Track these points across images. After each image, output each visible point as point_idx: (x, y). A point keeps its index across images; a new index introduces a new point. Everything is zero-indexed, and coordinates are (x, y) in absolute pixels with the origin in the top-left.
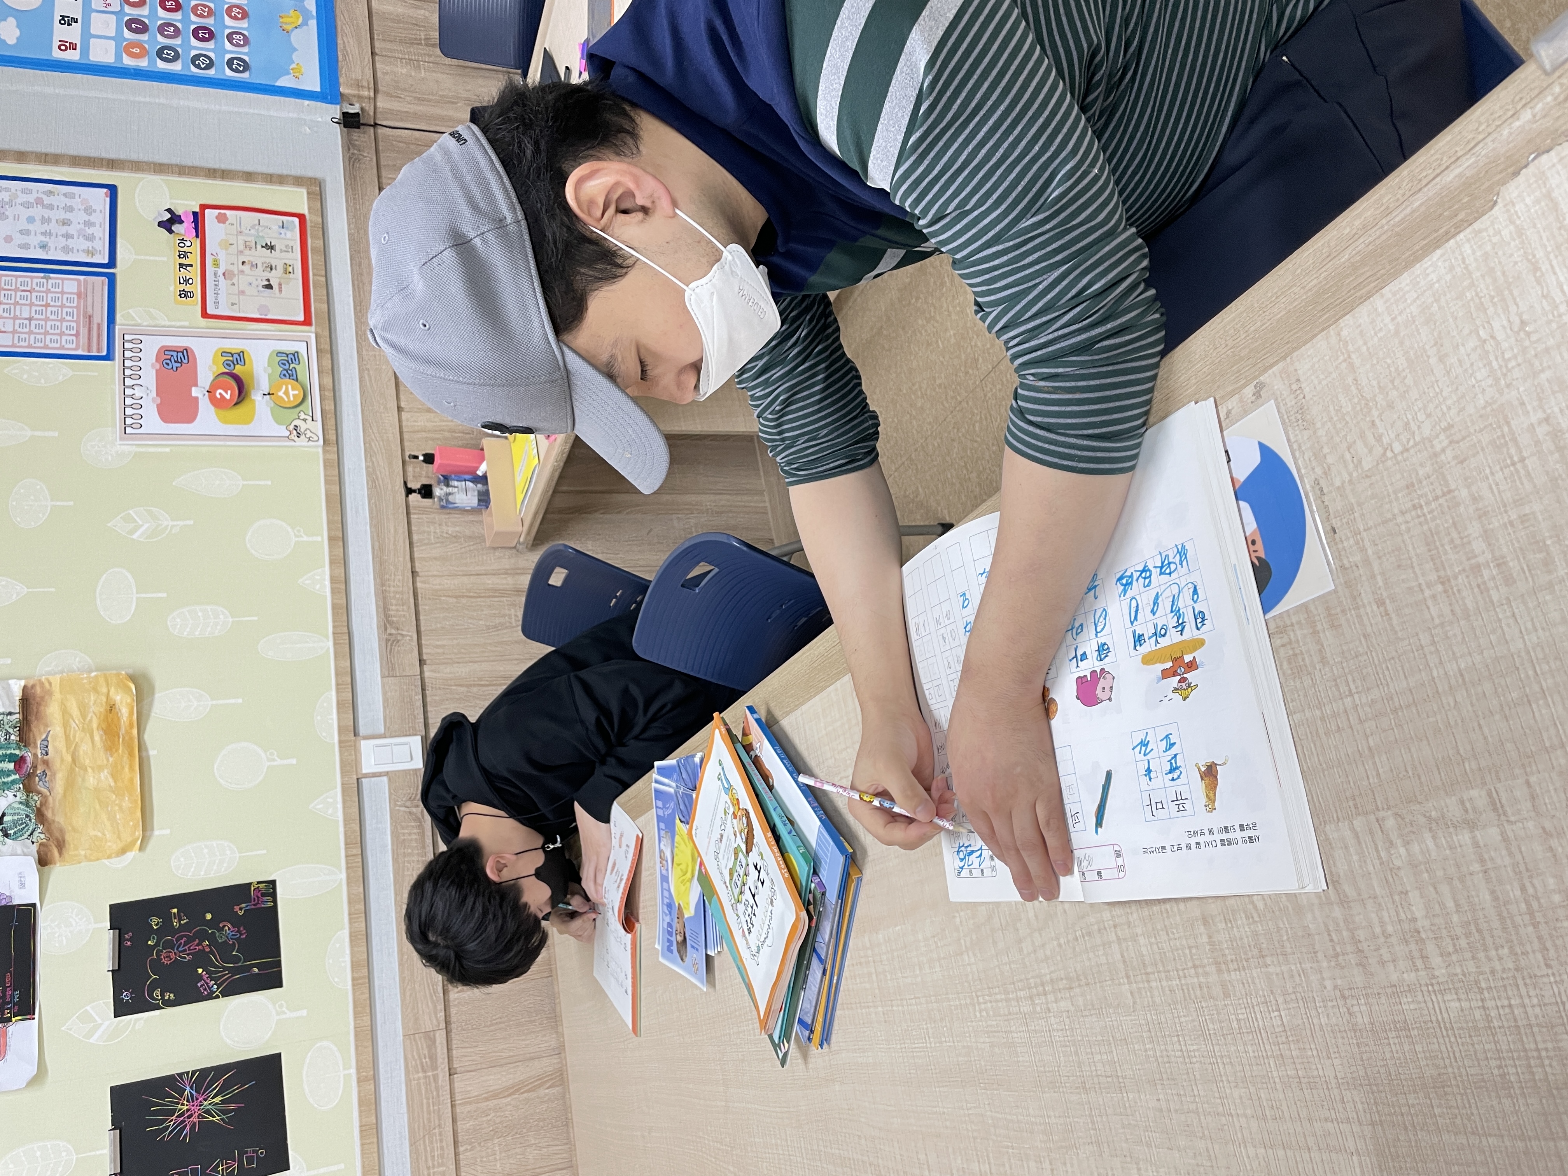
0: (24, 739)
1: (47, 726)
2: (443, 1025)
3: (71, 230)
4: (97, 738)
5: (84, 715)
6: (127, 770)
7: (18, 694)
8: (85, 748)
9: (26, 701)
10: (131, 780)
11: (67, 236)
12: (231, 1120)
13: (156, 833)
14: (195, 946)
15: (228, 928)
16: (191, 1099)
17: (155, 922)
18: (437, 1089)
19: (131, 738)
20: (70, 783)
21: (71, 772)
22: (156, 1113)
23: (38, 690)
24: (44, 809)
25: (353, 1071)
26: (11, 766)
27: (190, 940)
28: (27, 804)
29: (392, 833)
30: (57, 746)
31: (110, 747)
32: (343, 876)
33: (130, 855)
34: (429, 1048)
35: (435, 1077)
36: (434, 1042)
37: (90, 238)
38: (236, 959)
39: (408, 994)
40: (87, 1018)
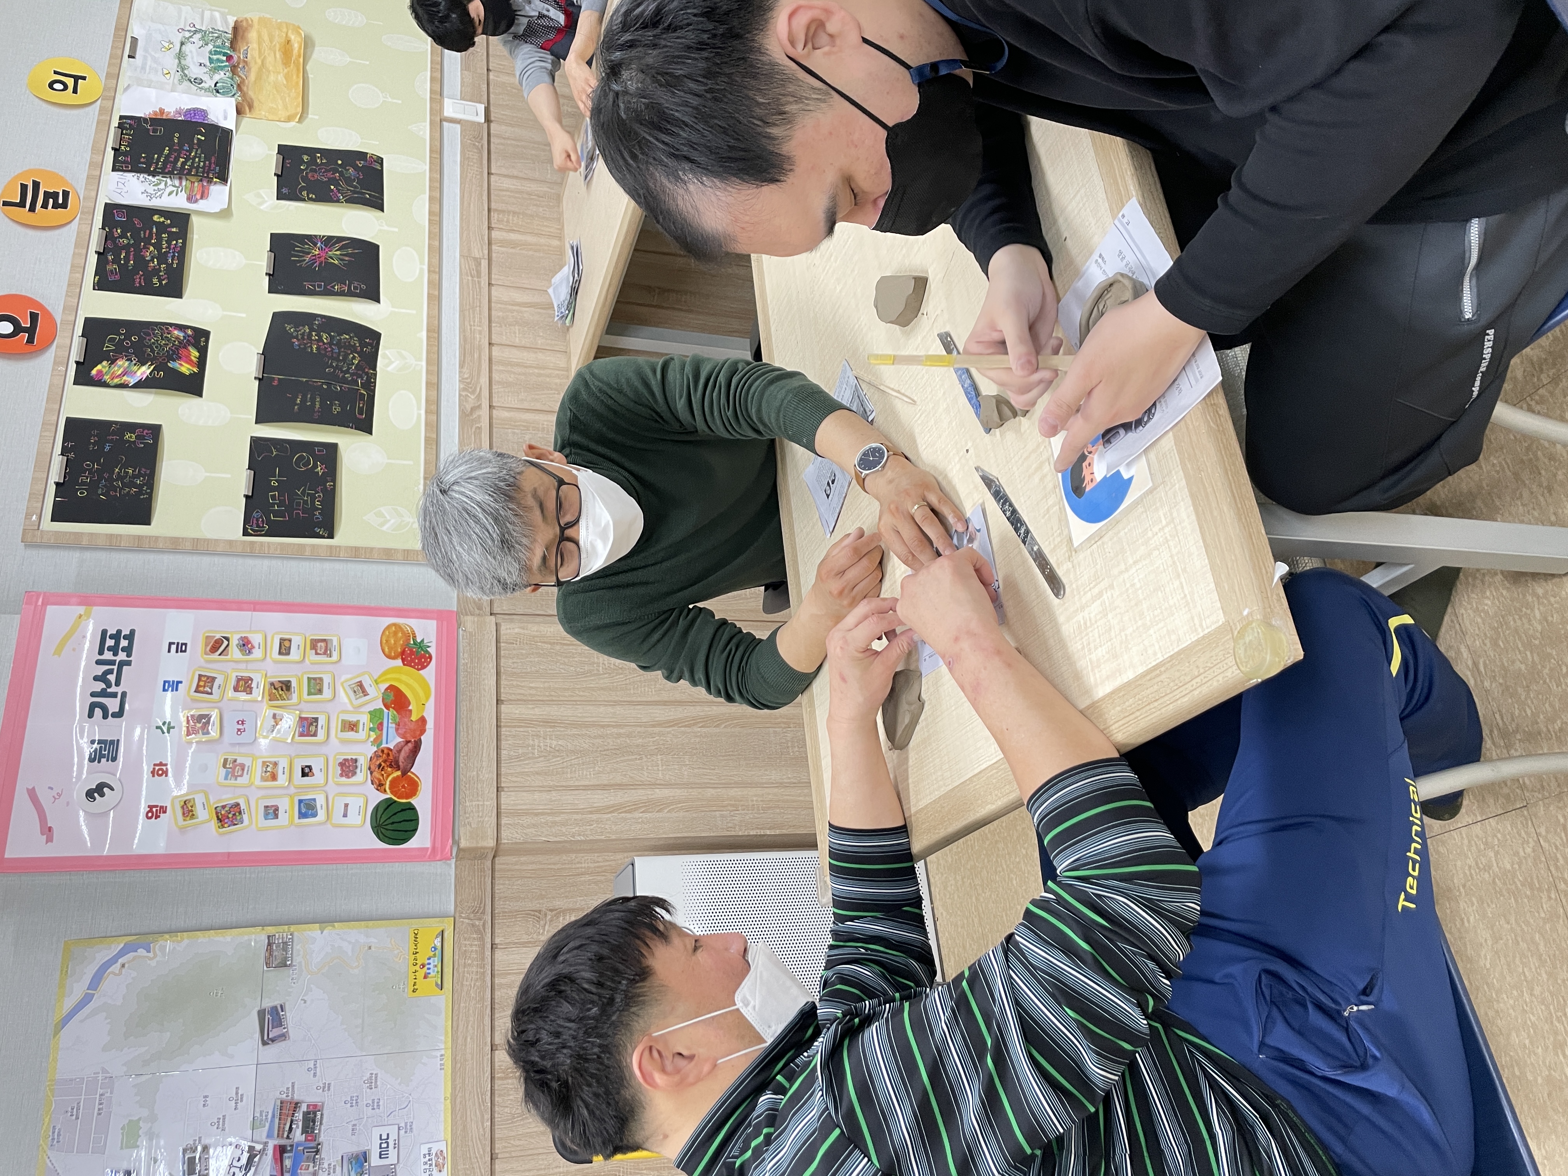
0: (233, 47)
1: (247, 43)
2: (486, 257)
4: (278, 56)
5: (271, 41)
6: (295, 77)
7: (232, 24)
8: (270, 59)
9: (236, 29)
10: (297, 83)
12: (345, 265)
13: (310, 116)
14: (330, 175)
15: (351, 170)
16: (321, 249)
17: (305, 158)
18: (480, 288)
19: (299, 63)
20: (259, 77)
21: (260, 69)
22: (298, 251)
23: (244, 24)
24: (242, 86)
25: (426, 267)
26: (224, 58)
27: (327, 171)
28: (232, 79)
29: (461, 152)
30: (253, 54)
31: (286, 64)
32: (427, 167)
33: (293, 124)
34: (477, 267)
35: (479, 283)
36: (480, 264)
38: (355, 187)
39: (465, 235)
40: (259, 196)
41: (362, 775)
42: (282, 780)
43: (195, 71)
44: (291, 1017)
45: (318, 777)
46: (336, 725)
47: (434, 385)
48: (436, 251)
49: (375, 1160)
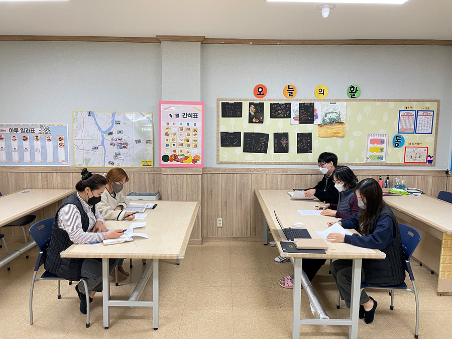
0: (336, 122)
1: (338, 125)
2: (289, 174)
3: (423, 127)
5: (339, 130)
6: (330, 135)
8: (334, 130)
9: (342, 122)
11: (421, 127)
12: (281, 147)
13: (321, 138)
15: (306, 147)
16: (285, 142)
17: (309, 138)
19: (335, 136)
20: (329, 128)
21: (331, 128)
22: (284, 138)
23: (343, 124)
24: (326, 125)
25: (284, 162)
26: (333, 121)
27: (305, 142)
28: (327, 123)
30: (335, 126)
31: (333, 133)
33: (318, 135)
35: (281, 172)
37: (421, 130)
38: (302, 148)
39: (293, 169)
40: (298, 130)
41: (173, 153)
42: (172, 141)
43: (329, 116)
44: (139, 144)
45: (173, 147)
46: (181, 149)
47: (255, 163)
48: (288, 164)
49: (119, 156)
